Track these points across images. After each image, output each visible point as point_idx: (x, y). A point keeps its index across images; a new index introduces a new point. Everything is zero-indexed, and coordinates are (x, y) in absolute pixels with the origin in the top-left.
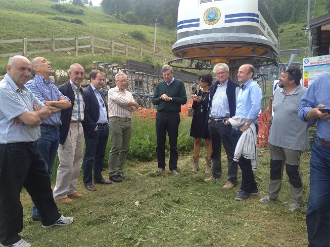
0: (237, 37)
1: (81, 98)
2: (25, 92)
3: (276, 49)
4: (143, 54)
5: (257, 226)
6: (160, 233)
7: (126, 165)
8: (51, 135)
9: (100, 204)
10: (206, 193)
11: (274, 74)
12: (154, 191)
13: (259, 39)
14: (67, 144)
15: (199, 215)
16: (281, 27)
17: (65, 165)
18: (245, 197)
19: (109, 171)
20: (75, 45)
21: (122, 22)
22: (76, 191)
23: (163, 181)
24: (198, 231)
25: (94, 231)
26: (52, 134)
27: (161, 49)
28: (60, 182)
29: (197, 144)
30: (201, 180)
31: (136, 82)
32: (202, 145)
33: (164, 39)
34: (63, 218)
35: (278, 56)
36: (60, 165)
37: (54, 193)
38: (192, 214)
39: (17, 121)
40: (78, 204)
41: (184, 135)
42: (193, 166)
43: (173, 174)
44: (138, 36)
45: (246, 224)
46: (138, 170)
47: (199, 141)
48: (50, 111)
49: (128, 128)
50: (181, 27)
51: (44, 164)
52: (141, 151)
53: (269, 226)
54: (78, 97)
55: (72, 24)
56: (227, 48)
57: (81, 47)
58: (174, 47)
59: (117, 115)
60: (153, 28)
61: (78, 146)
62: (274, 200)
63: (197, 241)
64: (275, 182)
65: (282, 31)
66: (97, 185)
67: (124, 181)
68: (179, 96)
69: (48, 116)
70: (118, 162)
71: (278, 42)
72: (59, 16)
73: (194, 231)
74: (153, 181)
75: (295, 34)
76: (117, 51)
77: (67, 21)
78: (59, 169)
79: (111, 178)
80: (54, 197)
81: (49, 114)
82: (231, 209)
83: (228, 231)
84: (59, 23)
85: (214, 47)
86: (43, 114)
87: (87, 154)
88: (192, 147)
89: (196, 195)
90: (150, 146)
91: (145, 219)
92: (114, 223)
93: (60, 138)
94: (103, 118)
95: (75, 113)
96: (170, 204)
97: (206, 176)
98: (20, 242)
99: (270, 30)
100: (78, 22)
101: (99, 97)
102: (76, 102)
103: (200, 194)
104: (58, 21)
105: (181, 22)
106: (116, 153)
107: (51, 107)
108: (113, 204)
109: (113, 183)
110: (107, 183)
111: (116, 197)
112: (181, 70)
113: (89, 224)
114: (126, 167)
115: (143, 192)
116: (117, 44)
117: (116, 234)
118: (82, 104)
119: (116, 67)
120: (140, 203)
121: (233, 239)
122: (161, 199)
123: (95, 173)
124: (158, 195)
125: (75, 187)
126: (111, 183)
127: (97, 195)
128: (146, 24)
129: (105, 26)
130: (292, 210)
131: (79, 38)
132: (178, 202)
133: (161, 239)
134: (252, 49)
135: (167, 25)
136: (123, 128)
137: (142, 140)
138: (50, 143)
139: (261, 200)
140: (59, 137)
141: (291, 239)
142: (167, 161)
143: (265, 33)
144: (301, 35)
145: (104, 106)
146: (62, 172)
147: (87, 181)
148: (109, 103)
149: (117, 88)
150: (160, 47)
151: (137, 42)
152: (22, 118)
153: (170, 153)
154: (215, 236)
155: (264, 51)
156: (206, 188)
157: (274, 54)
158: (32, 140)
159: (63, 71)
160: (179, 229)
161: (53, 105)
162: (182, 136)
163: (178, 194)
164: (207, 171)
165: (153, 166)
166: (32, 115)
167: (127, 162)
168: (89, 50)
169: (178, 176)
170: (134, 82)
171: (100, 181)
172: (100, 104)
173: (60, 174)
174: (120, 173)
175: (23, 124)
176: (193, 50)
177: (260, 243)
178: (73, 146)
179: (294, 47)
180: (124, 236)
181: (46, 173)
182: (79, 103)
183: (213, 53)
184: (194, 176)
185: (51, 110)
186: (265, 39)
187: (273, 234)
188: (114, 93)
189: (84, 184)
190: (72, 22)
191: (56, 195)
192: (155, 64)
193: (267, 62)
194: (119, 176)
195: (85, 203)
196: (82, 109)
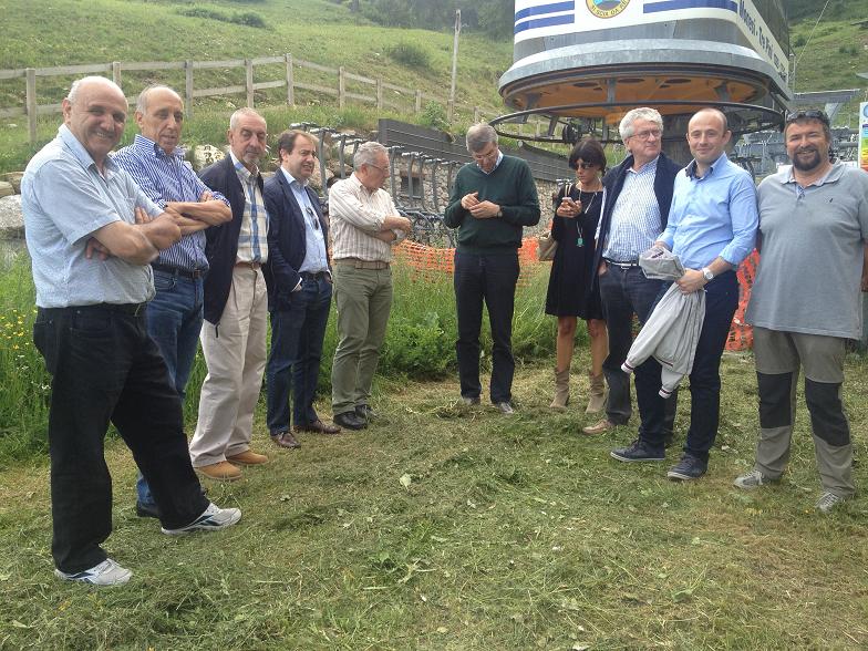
0: (677, 51)
1: (260, 202)
2: (111, 174)
3: (783, 86)
4: (422, 106)
5: (727, 545)
6: (464, 554)
7: (377, 387)
8: (181, 293)
9: (310, 480)
10: (587, 462)
11: (777, 158)
12: (452, 452)
13: (738, 57)
14: (225, 322)
15: (568, 514)
16: (797, 31)
17: (223, 376)
18: (697, 471)
19: (335, 401)
20: (244, 84)
21: (366, 20)
22: (247, 448)
23: (474, 429)
24: (568, 550)
25: (295, 544)
26: (184, 290)
27: (471, 91)
28: (209, 421)
29: (564, 334)
30: (576, 429)
31: (405, 179)
32: (579, 342)
33: (477, 64)
34: (213, 511)
35: (787, 104)
36: (208, 378)
37: (193, 449)
38: (549, 510)
39: (93, 246)
40: (255, 478)
41: (530, 313)
42: (554, 395)
43: (501, 412)
44: (410, 59)
45: (696, 540)
46: (408, 401)
47: (570, 327)
48: (178, 228)
49: (384, 287)
50: (525, 26)
51: (163, 366)
52: (416, 352)
53: (758, 546)
54: (253, 198)
55: (236, 27)
56: (649, 80)
57: (259, 86)
58: (505, 80)
59: (354, 255)
60: (449, 37)
61: (253, 329)
62: (774, 480)
63: (564, 576)
64: (777, 433)
65: (801, 43)
66: (303, 435)
67: (371, 427)
68: (518, 204)
69: (172, 239)
70: (357, 377)
71: (791, 66)
72: (202, 7)
73: (556, 553)
74: (447, 429)
75: (836, 50)
76: (354, 96)
77: (223, 19)
78: (206, 388)
79: (338, 420)
80: (193, 459)
81: (174, 234)
82: (655, 501)
83: (646, 556)
84: (203, 25)
85: (613, 80)
86: (159, 232)
87: (277, 353)
88: (552, 347)
89: (562, 464)
90: (440, 341)
91: (427, 518)
92: (346, 525)
93: (206, 304)
94: (315, 258)
95: (246, 241)
96: (492, 485)
97: (589, 418)
98: (104, 564)
99: (767, 33)
100: (253, 22)
101: (303, 202)
102: (247, 213)
103: (572, 463)
104: (200, 20)
105: (526, 13)
106: (352, 355)
107: (182, 218)
108: (342, 481)
109: (343, 430)
110: (327, 432)
111: (351, 464)
112: (525, 145)
113: (281, 526)
114: (375, 394)
115: (423, 453)
116: (353, 77)
117: (350, 554)
118: (263, 217)
119: (352, 137)
120: (414, 480)
121: (662, 576)
122: (469, 473)
123: (299, 402)
124: (461, 460)
125: (246, 434)
126: (338, 432)
127: (303, 459)
128: (430, 24)
129: (323, 32)
130: (823, 507)
131: (255, 62)
132: (513, 480)
133: (466, 568)
134: (720, 83)
135: (486, 28)
136: (369, 288)
137: (418, 325)
138: (180, 314)
139: (739, 481)
140: (201, 301)
141: (822, 579)
142: (485, 380)
143: (753, 40)
144: (854, 53)
145: (317, 227)
146: (214, 396)
147: (277, 423)
148: (332, 222)
149: (353, 181)
150: (467, 88)
151: (408, 74)
152: (104, 239)
153: (493, 360)
154: (613, 566)
155: (750, 91)
156: (589, 448)
157: (777, 101)
158: (133, 301)
159: (214, 150)
160: (518, 548)
161: (185, 213)
162: (525, 319)
163: (513, 462)
164: (592, 406)
165: (449, 393)
166: (129, 231)
167: (382, 381)
168: (280, 96)
169: (513, 417)
170: (399, 179)
171: (309, 424)
172: (308, 220)
173: (207, 402)
174: (363, 406)
175: (109, 256)
176: (557, 89)
177: (734, 587)
178: (241, 327)
179: (833, 86)
180: (371, 558)
181: (172, 392)
182: (254, 216)
183: (611, 96)
184: (558, 418)
185: (180, 224)
186: (754, 55)
187: (770, 567)
188: (345, 196)
189: (269, 431)
190: (236, 21)
191: (198, 453)
192: (453, 132)
193: (760, 123)
194: (357, 413)
195: (271, 477)
196: (263, 233)
